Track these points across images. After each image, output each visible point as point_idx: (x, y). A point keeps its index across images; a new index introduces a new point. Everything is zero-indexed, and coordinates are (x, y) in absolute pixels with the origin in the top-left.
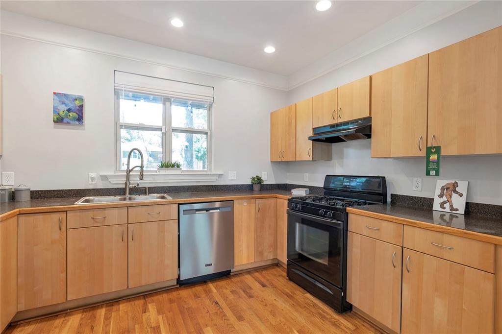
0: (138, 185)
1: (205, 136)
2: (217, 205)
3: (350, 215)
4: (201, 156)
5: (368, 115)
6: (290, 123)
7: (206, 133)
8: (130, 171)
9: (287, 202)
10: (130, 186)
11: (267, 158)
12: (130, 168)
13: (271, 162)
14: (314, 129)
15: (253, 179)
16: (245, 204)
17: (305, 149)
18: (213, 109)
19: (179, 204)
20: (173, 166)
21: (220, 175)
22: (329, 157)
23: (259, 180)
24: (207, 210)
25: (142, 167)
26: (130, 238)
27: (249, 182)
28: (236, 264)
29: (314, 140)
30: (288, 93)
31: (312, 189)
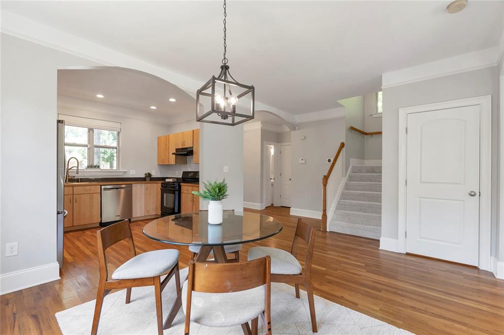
0: (74, 177)
1: (115, 150)
2: (123, 186)
3: (182, 187)
4: (108, 158)
5: (192, 146)
6: (167, 145)
7: (116, 148)
8: (69, 169)
9: (160, 184)
10: (69, 177)
11: (156, 163)
12: (69, 168)
13: (158, 165)
14: (176, 149)
15: (146, 174)
16: (139, 186)
17: (172, 159)
18: (121, 134)
19: (101, 186)
20: (95, 167)
21: (125, 172)
22: (186, 163)
23: (149, 175)
24: (117, 189)
25: (78, 167)
26: (74, 201)
27: (143, 176)
28: (133, 216)
29: (176, 155)
30: (169, 127)
31: (177, 179)
